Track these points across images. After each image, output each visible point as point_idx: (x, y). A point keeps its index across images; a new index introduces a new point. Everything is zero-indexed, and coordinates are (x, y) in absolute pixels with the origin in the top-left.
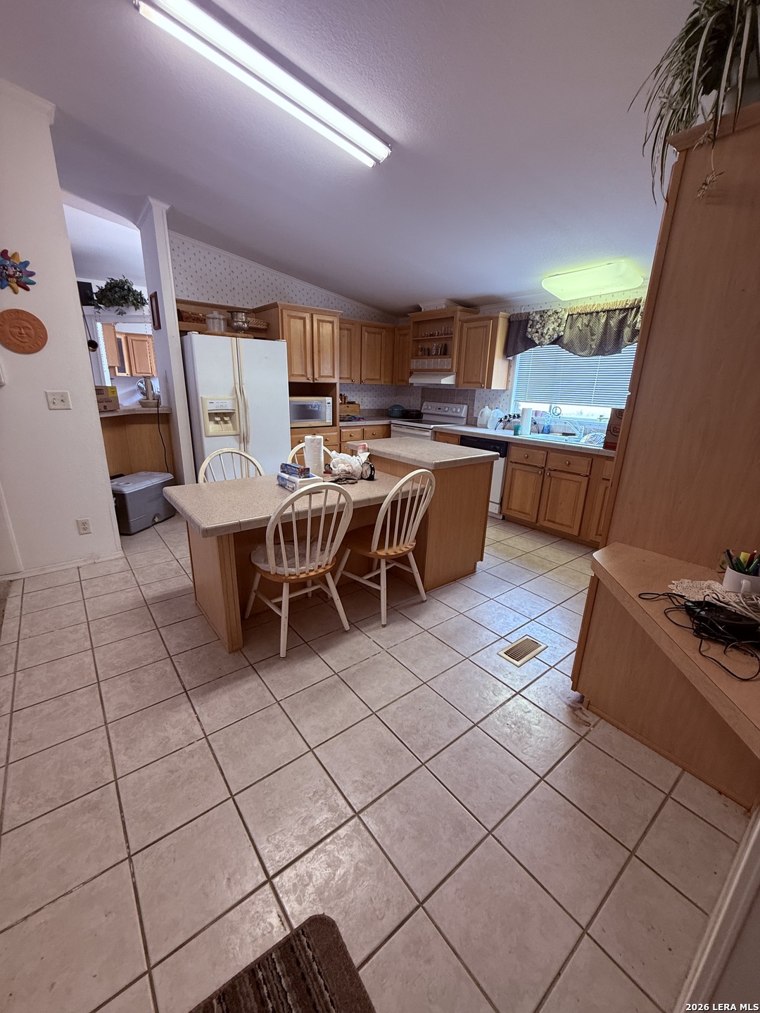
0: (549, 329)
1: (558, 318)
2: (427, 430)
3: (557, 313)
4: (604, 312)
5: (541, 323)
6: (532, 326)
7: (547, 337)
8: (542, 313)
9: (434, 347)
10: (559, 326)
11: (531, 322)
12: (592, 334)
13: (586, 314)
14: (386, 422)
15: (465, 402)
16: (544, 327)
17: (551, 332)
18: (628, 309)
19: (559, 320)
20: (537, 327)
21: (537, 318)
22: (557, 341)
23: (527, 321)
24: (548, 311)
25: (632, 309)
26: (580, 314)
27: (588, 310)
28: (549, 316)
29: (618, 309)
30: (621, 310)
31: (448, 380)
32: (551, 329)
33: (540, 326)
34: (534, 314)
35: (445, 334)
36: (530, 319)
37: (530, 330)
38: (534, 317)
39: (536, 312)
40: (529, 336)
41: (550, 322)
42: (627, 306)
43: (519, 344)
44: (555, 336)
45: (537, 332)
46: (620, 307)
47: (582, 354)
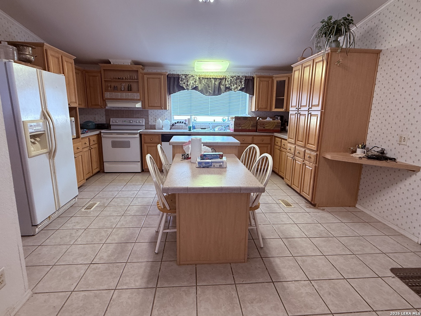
0: (190, 83)
1: (194, 78)
2: (136, 133)
3: (193, 76)
4: (213, 79)
5: (186, 80)
6: (181, 81)
7: (190, 86)
8: (186, 76)
9: (124, 85)
10: (195, 82)
11: (181, 79)
12: (209, 87)
13: (206, 78)
14: (97, 132)
15: (142, 117)
16: (188, 81)
17: (191, 84)
18: (222, 79)
19: (195, 80)
20: (184, 81)
21: (184, 77)
22: (196, 88)
23: (179, 78)
24: (189, 75)
25: (223, 79)
26: (203, 78)
27: (207, 77)
28: (190, 77)
29: (218, 78)
30: (219, 79)
31: (139, 105)
32: (191, 83)
33: (185, 81)
34: (182, 75)
35: (130, 79)
36: (180, 77)
37: (181, 82)
38: (182, 77)
39: (182, 74)
40: (181, 85)
41: (190, 80)
42: (221, 78)
43: (176, 89)
44: (194, 86)
45: (184, 84)
46: (219, 78)
47: (206, 94)
